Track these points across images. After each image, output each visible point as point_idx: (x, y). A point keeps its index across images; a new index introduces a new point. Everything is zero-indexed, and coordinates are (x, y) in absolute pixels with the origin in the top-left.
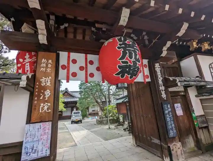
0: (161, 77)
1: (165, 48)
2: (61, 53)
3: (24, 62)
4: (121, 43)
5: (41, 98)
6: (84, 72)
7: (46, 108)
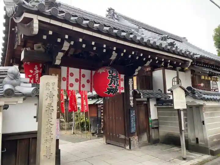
0: (132, 90)
1: (137, 70)
3: (34, 73)
4: (110, 75)
6: (78, 83)
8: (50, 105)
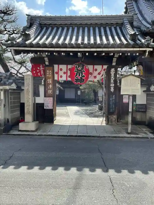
0: (114, 78)
2: (55, 66)
3: (40, 69)
4: (76, 69)
6: (66, 75)
7: (50, 92)
8: (28, 89)
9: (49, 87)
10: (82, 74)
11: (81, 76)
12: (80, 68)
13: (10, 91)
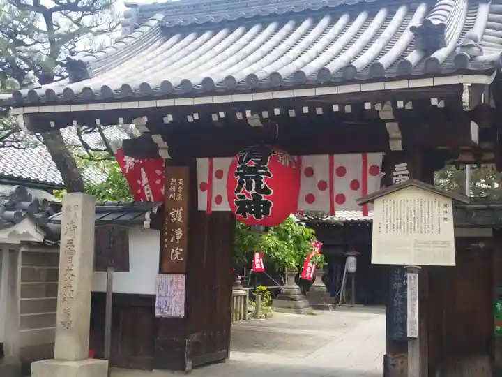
2: (199, 161)
4: (241, 166)
5: (172, 241)
7: (177, 255)
8: (70, 243)
9: (176, 236)
10: (259, 183)
11: (253, 191)
12: (252, 163)
13: (23, 249)
